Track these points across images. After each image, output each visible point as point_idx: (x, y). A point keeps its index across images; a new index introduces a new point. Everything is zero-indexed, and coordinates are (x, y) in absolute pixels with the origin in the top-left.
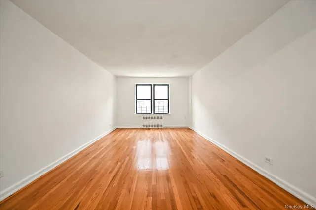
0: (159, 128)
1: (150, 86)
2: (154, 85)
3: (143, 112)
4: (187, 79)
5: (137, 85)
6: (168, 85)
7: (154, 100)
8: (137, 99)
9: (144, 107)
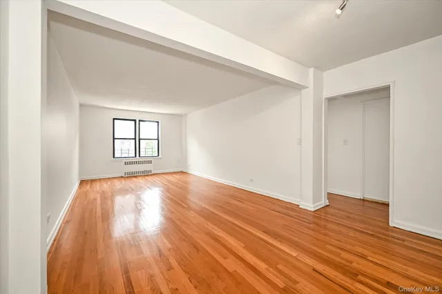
0: (146, 174)
1: (134, 122)
2: (140, 121)
3: (123, 156)
4: (180, 117)
5: (114, 119)
6: (158, 122)
7: (140, 139)
8: (114, 139)
9: (125, 149)
